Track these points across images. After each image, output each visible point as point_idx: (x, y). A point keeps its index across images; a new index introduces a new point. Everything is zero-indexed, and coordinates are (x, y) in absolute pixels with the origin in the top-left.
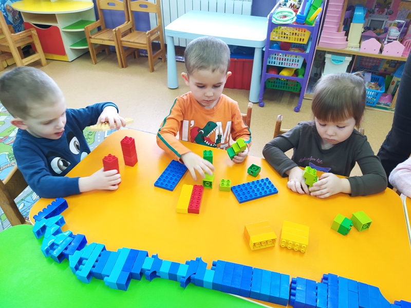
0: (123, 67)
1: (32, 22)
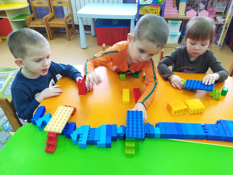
0: (51, 39)
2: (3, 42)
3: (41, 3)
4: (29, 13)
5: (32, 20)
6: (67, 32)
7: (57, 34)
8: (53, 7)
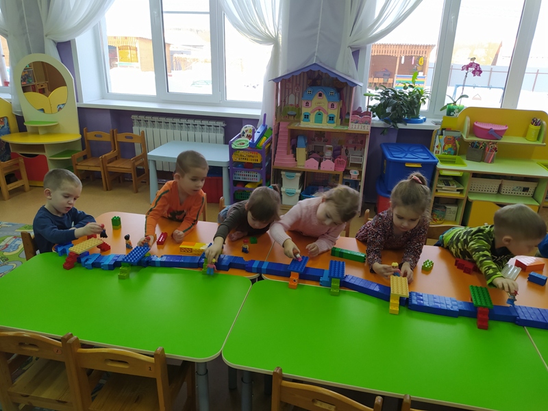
0: (107, 190)
1: (19, 152)
2: (30, 190)
5: (82, 159)
6: (133, 180)
7: (120, 182)
8: (118, 142)
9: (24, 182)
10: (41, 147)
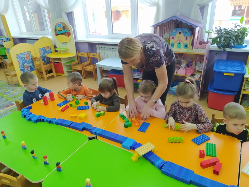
0: (84, 78)
1: (53, 61)
2: (57, 77)
3: (83, 55)
4: (76, 60)
5: (77, 64)
6: (94, 75)
7: (91, 75)
8: (90, 57)
9: (54, 73)
10: (60, 59)
